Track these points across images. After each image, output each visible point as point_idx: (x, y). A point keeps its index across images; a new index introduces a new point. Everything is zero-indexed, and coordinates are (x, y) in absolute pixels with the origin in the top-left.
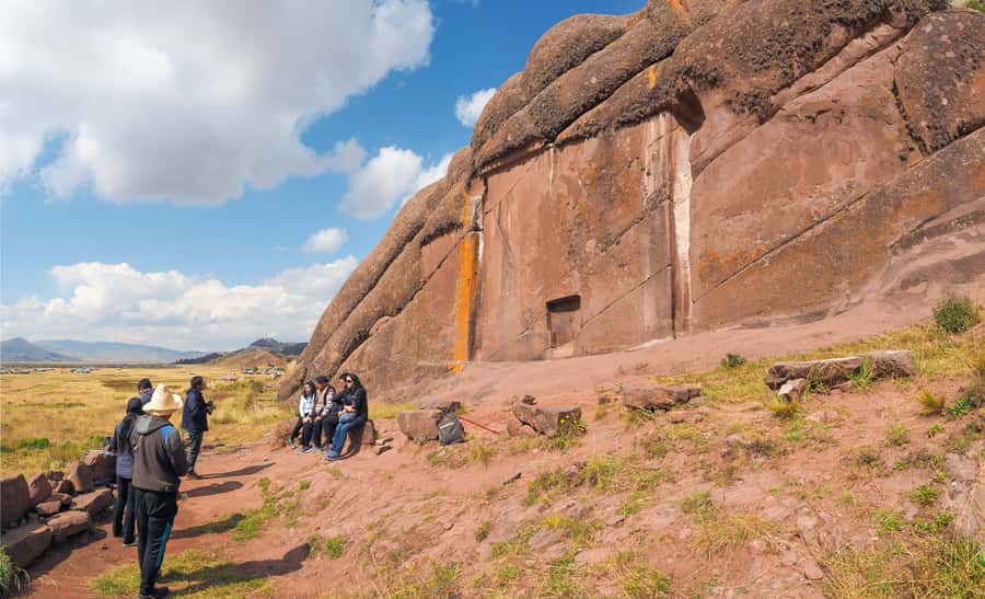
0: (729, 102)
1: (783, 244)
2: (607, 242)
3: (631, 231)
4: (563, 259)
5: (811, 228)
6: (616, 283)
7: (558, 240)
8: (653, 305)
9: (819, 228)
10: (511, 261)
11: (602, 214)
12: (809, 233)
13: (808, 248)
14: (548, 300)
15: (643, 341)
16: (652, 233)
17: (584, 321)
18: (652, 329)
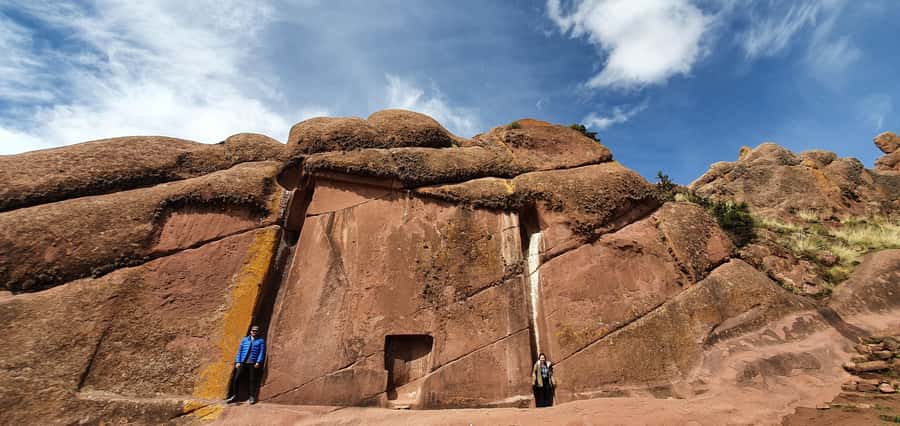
0: (568, 224)
1: (618, 328)
2: (465, 292)
3: (491, 289)
4: (416, 296)
5: (635, 320)
6: (476, 332)
7: (412, 275)
8: (515, 360)
9: (641, 322)
10: (342, 277)
11: (462, 267)
12: (635, 324)
13: (636, 334)
14: (390, 333)
15: (506, 396)
16: (512, 296)
17: (437, 363)
18: (513, 384)
